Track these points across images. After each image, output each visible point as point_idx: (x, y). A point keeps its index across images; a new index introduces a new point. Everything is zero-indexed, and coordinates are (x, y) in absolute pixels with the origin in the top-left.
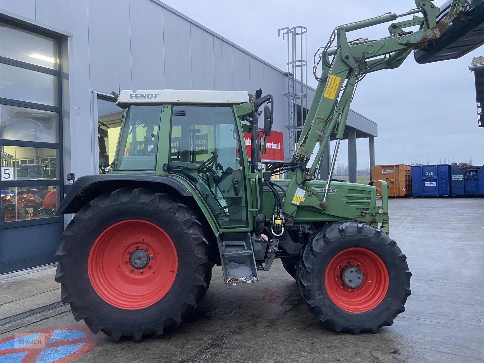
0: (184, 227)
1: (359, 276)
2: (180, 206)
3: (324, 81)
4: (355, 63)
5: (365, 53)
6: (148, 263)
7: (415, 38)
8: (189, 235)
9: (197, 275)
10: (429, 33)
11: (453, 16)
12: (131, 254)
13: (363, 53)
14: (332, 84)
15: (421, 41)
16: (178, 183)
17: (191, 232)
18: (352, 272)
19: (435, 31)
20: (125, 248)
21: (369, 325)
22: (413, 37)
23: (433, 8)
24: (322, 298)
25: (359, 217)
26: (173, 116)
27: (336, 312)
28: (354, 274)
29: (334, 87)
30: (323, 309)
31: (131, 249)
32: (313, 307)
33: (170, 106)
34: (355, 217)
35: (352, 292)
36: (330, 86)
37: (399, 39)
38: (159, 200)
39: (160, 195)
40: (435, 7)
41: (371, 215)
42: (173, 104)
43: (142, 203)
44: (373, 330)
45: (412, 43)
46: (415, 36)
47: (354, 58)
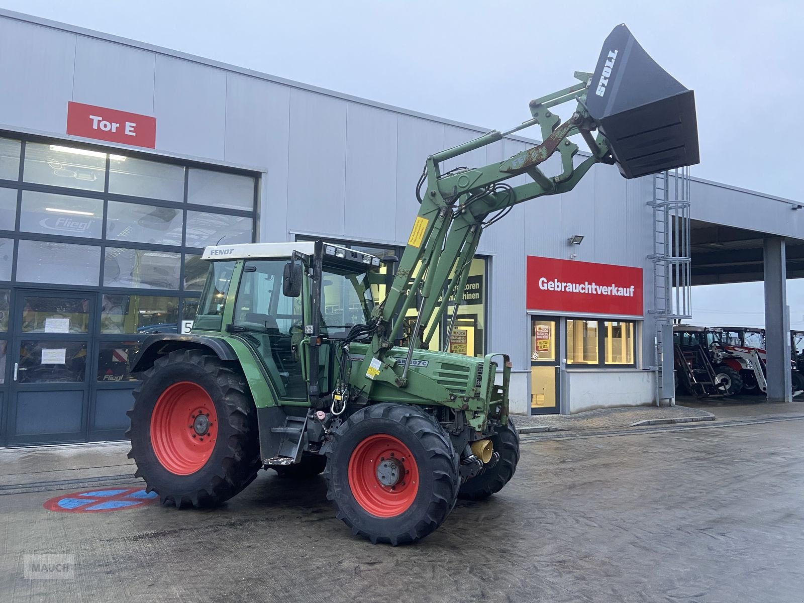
0: (222, 394)
1: (394, 472)
2: (222, 370)
3: (459, 215)
4: (443, 200)
5: (457, 186)
6: (207, 430)
7: (517, 162)
8: (226, 402)
9: (230, 447)
10: (533, 154)
11: (567, 127)
12: (195, 418)
13: (455, 187)
14: (418, 228)
15: (524, 165)
16: (221, 347)
17: (228, 399)
18: (386, 466)
19: (540, 150)
20: (191, 411)
21: (387, 534)
22: (515, 162)
23: (550, 116)
24: (340, 490)
25: (447, 401)
26: (244, 272)
27: (354, 511)
28: (389, 469)
29: (420, 232)
30: (340, 504)
31: (196, 413)
32: (329, 500)
33: (242, 262)
34: (443, 401)
35: (394, 493)
36: (416, 230)
37: (501, 165)
38: (205, 363)
39: (206, 358)
40: (552, 115)
41: (462, 399)
42: (246, 260)
43: (192, 365)
44: (392, 541)
45: (514, 170)
46: (517, 161)
47: (443, 194)
